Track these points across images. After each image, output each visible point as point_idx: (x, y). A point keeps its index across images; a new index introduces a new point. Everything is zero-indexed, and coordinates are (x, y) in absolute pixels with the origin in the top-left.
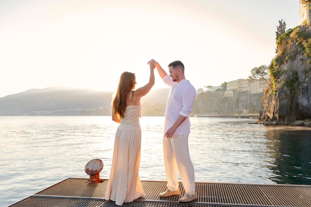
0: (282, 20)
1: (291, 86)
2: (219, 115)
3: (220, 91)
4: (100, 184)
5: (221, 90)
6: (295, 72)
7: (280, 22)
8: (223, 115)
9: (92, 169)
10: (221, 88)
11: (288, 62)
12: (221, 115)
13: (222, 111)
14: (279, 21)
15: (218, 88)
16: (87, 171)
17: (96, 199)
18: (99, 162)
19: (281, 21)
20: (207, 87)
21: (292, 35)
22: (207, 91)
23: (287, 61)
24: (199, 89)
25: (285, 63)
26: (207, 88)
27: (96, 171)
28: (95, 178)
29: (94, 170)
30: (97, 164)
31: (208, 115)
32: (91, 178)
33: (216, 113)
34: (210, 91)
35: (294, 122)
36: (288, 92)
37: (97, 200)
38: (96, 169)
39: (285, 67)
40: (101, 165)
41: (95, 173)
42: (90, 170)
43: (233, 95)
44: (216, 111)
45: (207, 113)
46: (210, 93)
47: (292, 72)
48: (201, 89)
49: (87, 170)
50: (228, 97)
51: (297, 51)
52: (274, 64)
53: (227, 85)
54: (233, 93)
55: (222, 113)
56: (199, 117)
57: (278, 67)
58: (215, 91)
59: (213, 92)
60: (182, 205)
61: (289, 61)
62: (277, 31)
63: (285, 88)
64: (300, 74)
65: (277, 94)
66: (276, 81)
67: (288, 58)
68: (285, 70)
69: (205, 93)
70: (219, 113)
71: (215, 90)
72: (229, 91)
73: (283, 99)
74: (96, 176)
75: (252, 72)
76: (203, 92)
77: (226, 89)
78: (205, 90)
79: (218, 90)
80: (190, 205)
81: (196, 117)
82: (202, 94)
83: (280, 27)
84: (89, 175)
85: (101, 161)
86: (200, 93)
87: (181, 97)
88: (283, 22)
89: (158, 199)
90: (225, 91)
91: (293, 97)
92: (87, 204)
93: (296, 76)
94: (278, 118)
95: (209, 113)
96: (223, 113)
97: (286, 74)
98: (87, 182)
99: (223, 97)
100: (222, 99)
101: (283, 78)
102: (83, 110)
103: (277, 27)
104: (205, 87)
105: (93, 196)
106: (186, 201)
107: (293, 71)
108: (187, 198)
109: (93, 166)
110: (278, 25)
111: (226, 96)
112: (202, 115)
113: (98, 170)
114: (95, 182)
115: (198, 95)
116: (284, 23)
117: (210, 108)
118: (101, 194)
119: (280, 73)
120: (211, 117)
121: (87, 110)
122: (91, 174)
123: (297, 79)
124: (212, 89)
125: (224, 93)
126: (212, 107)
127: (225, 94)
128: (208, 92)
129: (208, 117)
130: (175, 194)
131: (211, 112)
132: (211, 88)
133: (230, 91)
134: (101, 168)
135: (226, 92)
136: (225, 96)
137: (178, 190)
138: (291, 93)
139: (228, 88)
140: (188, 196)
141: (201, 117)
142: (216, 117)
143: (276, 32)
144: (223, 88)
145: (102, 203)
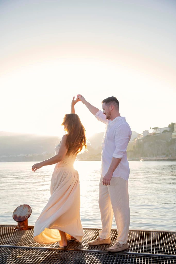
2: (167, 158)
3: (167, 132)
4: (27, 232)
5: (168, 132)
8: (171, 158)
9: (20, 216)
10: (168, 129)
12: (169, 158)
13: (170, 154)
15: (165, 129)
16: (15, 218)
17: (20, 247)
18: (27, 208)
20: (153, 129)
22: (154, 132)
24: (144, 131)
26: (153, 130)
27: (24, 217)
28: (23, 225)
29: (22, 216)
30: (25, 210)
31: (154, 158)
32: (19, 225)
33: (163, 156)
34: (157, 133)
37: (21, 249)
38: (24, 215)
40: (29, 211)
41: (22, 220)
42: (18, 216)
44: (164, 154)
45: (153, 156)
46: (156, 135)
48: (146, 131)
49: (14, 216)
53: (175, 126)
55: (170, 156)
56: (145, 160)
58: (161, 133)
59: (159, 134)
60: (110, 255)
69: (151, 135)
70: (167, 156)
71: (162, 131)
74: (24, 222)
76: (149, 135)
77: (174, 130)
78: (151, 131)
79: (165, 131)
80: (122, 255)
81: (142, 161)
82: (148, 136)
84: (17, 222)
85: (29, 207)
86: (146, 135)
87: (114, 137)
89: (86, 248)
90: (173, 132)
92: (10, 253)
95: (156, 156)
96: (172, 156)
98: (14, 229)
99: (171, 139)
100: (169, 141)
102: (25, 155)
104: (150, 128)
105: (18, 244)
106: (115, 250)
108: (117, 247)
109: (21, 212)
111: (174, 138)
112: (148, 159)
113: (26, 217)
114: (22, 229)
115: (144, 138)
117: (157, 151)
118: (26, 242)
120: (158, 160)
121: (30, 155)
122: (19, 221)
124: (159, 131)
125: (172, 134)
126: (159, 150)
127: (173, 136)
128: (154, 134)
129: (155, 160)
130: (105, 242)
131: (158, 155)
132: (157, 130)
134: (30, 214)
135: (174, 134)
136: (173, 138)
137: (108, 239)
140: (118, 246)
141: (148, 160)
142: (164, 160)
144: (170, 129)
145: (25, 252)
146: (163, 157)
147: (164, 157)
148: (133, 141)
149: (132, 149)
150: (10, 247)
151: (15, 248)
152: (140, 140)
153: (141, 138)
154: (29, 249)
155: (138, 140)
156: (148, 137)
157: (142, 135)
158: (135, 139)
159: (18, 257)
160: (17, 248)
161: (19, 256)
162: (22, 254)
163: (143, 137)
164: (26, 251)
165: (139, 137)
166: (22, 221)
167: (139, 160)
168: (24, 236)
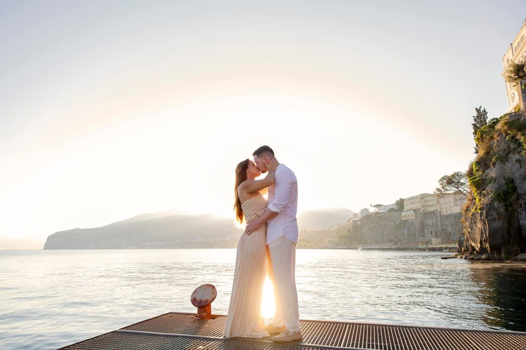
0: (481, 107)
1: (505, 200)
2: (396, 247)
4: (211, 321)
5: (395, 210)
6: (509, 179)
7: (478, 110)
8: (401, 247)
9: (201, 299)
10: (395, 207)
11: (497, 165)
12: (399, 247)
13: (400, 241)
14: (476, 109)
15: (391, 207)
16: (194, 301)
18: (210, 288)
19: (478, 108)
20: (374, 206)
21: (498, 127)
22: (376, 211)
23: (494, 164)
24: (362, 209)
25: (492, 166)
26: (375, 208)
27: (207, 301)
28: (204, 311)
29: (204, 299)
30: (208, 291)
31: (377, 247)
32: (199, 312)
33: (389, 244)
34: (379, 212)
35: (517, 256)
36: (502, 210)
38: (206, 299)
39: (492, 173)
40: (214, 293)
41: (204, 304)
42: (198, 299)
43: (414, 218)
44: (390, 241)
45: (376, 243)
46: (379, 215)
47: (505, 179)
48: (365, 209)
49: (193, 299)
50: (407, 220)
51: (509, 148)
52: (475, 169)
53: (405, 203)
54: (414, 214)
55: (400, 244)
56: (364, 249)
57: (480, 173)
58: (386, 212)
59: (383, 214)
61: (497, 163)
62: (474, 122)
63: (496, 204)
64: (517, 182)
65: (484, 212)
66: (480, 194)
67: (497, 159)
68: (492, 177)
69: (372, 215)
70: (395, 243)
71: (387, 210)
72: (407, 211)
73: (494, 220)
74: (207, 308)
75: (441, 182)
76: (369, 214)
77: (403, 209)
78: (372, 210)
79: (391, 210)
81: (361, 250)
82: (367, 216)
83: (478, 117)
84: (197, 308)
85: (213, 287)
86: (365, 214)
88: (482, 109)
90: (402, 211)
91: (511, 217)
93: (511, 185)
94: (489, 249)
95: (380, 243)
96: (402, 244)
97: (494, 182)
98: (193, 318)
99: (400, 220)
100: (398, 223)
101: (490, 188)
103: (473, 117)
104: (371, 206)
105: (198, 334)
107: (506, 178)
109: (202, 294)
110: (475, 114)
111: (404, 219)
113: (209, 300)
114: (204, 318)
115: (362, 219)
116: (484, 111)
117: (381, 237)
118: (210, 332)
119: (486, 182)
120: (382, 249)
122: (199, 306)
123: (515, 189)
124: (382, 209)
125: (401, 214)
126: (384, 234)
127: (403, 216)
128: (377, 213)
129: (379, 249)
131: (382, 242)
132: (381, 208)
133: (409, 211)
134: (214, 297)
136: (402, 219)
138: (506, 210)
139: (406, 208)
141: (369, 249)
142: (391, 249)
143: (472, 124)
144: (398, 207)
145: (208, 344)
146: (389, 246)
147: (391, 245)
148: (348, 223)
149: (346, 234)
150: (188, 337)
151: (194, 337)
152: (357, 221)
153: (358, 219)
154: (214, 340)
155: (354, 222)
156: (367, 218)
157: (360, 214)
158: (351, 219)
159: (199, 348)
160: (197, 338)
161: (201, 347)
162: (205, 345)
163: (361, 217)
164: (211, 342)
165: (356, 218)
166: (204, 306)
167: (356, 249)
168: (206, 326)
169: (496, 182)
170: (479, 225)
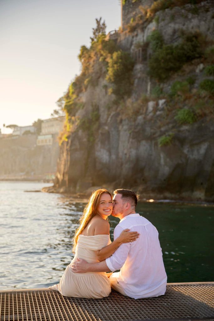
0: (101, 19)
1: (89, 128)
3: (30, 135)
5: (32, 133)
6: (96, 105)
7: (98, 22)
10: (32, 130)
11: (89, 89)
13: (33, 170)
14: (97, 20)
15: (28, 129)
19: (99, 20)
20: (8, 127)
23: (86, 87)
25: (84, 90)
34: (14, 134)
36: (85, 140)
43: (51, 144)
44: (23, 170)
46: (13, 138)
47: (92, 106)
50: (43, 146)
52: (71, 90)
53: (43, 125)
54: (52, 139)
57: (75, 96)
58: (21, 135)
59: (17, 137)
62: (92, 36)
63: (80, 133)
64: (101, 110)
65: (70, 141)
66: (70, 120)
67: (89, 82)
68: (82, 102)
70: (28, 173)
71: (23, 132)
72: (44, 135)
73: (76, 150)
77: (41, 132)
79: (27, 133)
83: (97, 30)
88: (102, 22)
90: (38, 134)
91: (90, 149)
93: (96, 113)
97: (83, 108)
99: (35, 146)
100: (33, 149)
101: (78, 115)
103: (93, 29)
107: (94, 104)
110: (95, 26)
111: (40, 144)
116: (104, 24)
119: (77, 107)
123: (98, 118)
124: (18, 131)
125: (37, 138)
127: (39, 141)
128: (10, 135)
133: (47, 135)
135: (40, 138)
136: (38, 144)
139: (44, 131)
143: (91, 38)
144: (35, 129)
147: (22, 175)
169: (85, 108)
170: (65, 154)
